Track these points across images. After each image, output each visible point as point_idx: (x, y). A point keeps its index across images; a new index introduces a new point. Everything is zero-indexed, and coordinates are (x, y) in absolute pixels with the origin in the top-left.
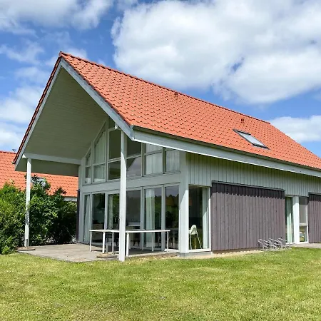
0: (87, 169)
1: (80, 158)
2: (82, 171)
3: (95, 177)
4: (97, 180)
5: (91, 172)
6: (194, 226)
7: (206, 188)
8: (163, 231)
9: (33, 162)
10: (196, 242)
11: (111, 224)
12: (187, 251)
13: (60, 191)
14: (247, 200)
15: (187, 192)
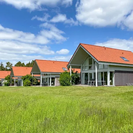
0: (83, 67)
1: (81, 64)
2: (81, 67)
3: (85, 69)
4: (86, 70)
5: (84, 68)
6: (111, 80)
7: (114, 72)
8: (104, 81)
9: (72, 66)
10: (111, 84)
11: (90, 80)
12: (109, 85)
13: (77, 72)
14: (123, 74)
15: (109, 73)
